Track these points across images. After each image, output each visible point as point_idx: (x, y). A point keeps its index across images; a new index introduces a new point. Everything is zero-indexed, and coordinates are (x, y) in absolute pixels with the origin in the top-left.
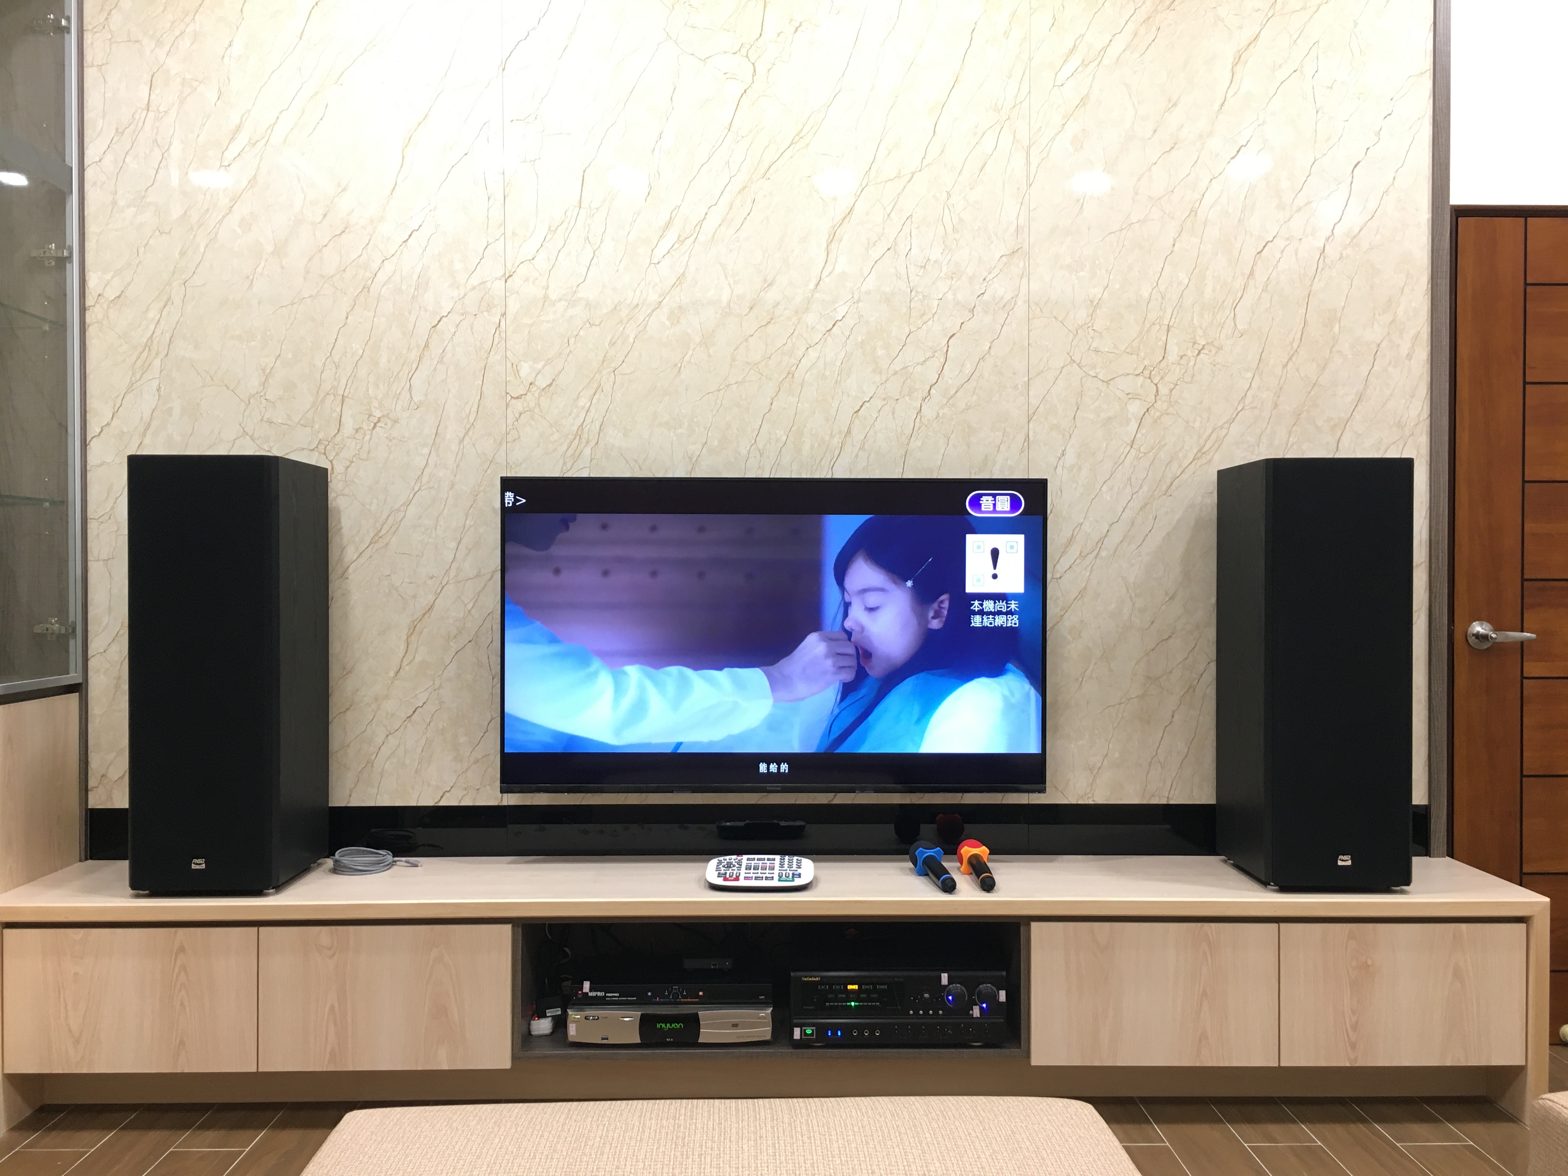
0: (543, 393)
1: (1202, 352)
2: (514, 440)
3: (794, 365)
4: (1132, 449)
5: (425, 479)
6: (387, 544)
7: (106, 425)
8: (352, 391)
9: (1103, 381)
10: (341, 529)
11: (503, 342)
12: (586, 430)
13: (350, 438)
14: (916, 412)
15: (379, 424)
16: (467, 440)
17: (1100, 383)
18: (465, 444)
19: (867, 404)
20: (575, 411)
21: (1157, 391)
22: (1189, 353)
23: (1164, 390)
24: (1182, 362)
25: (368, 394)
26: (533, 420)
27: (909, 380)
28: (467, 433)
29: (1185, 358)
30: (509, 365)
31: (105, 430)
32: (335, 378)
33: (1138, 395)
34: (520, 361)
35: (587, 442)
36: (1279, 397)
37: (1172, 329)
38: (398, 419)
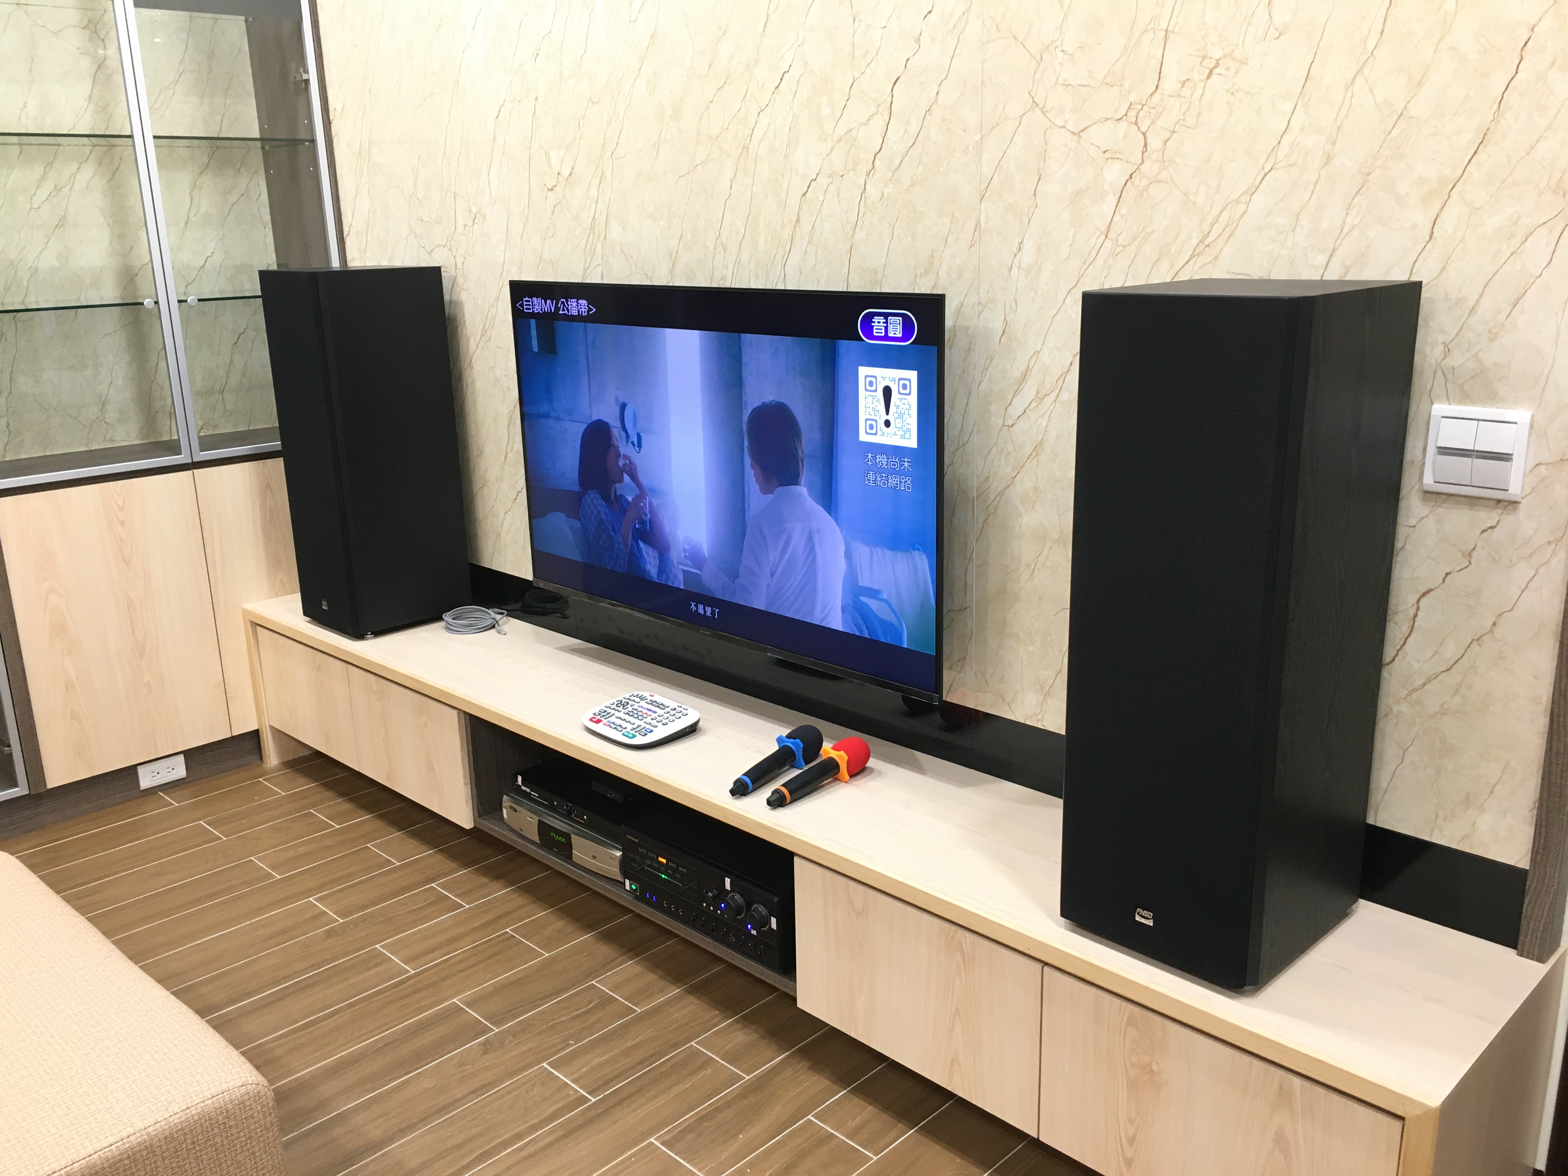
0: (567, 184)
1: (1216, 71)
2: (552, 235)
3: (747, 137)
4: (1107, 240)
6: (490, 337)
7: (351, 223)
8: (459, 187)
9: (1074, 133)
10: (465, 322)
11: (539, 129)
12: (597, 222)
13: (461, 235)
14: (861, 191)
15: (476, 221)
16: (525, 235)
17: (1069, 135)
18: (524, 239)
19: (813, 183)
20: (588, 202)
21: (1146, 145)
22: (1196, 77)
23: (1155, 143)
24: (1185, 92)
25: (467, 191)
26: (563, 213)
27: (853, 148)
28: (524, 228)
29: (1189, 85)
30: (544, 154)
32: (449, 176)
33: (1119, 152)
34: (551, 149)
35: (599, 237)
36: (1334, 144)
37: (1171, 37)
38: (485, 215)
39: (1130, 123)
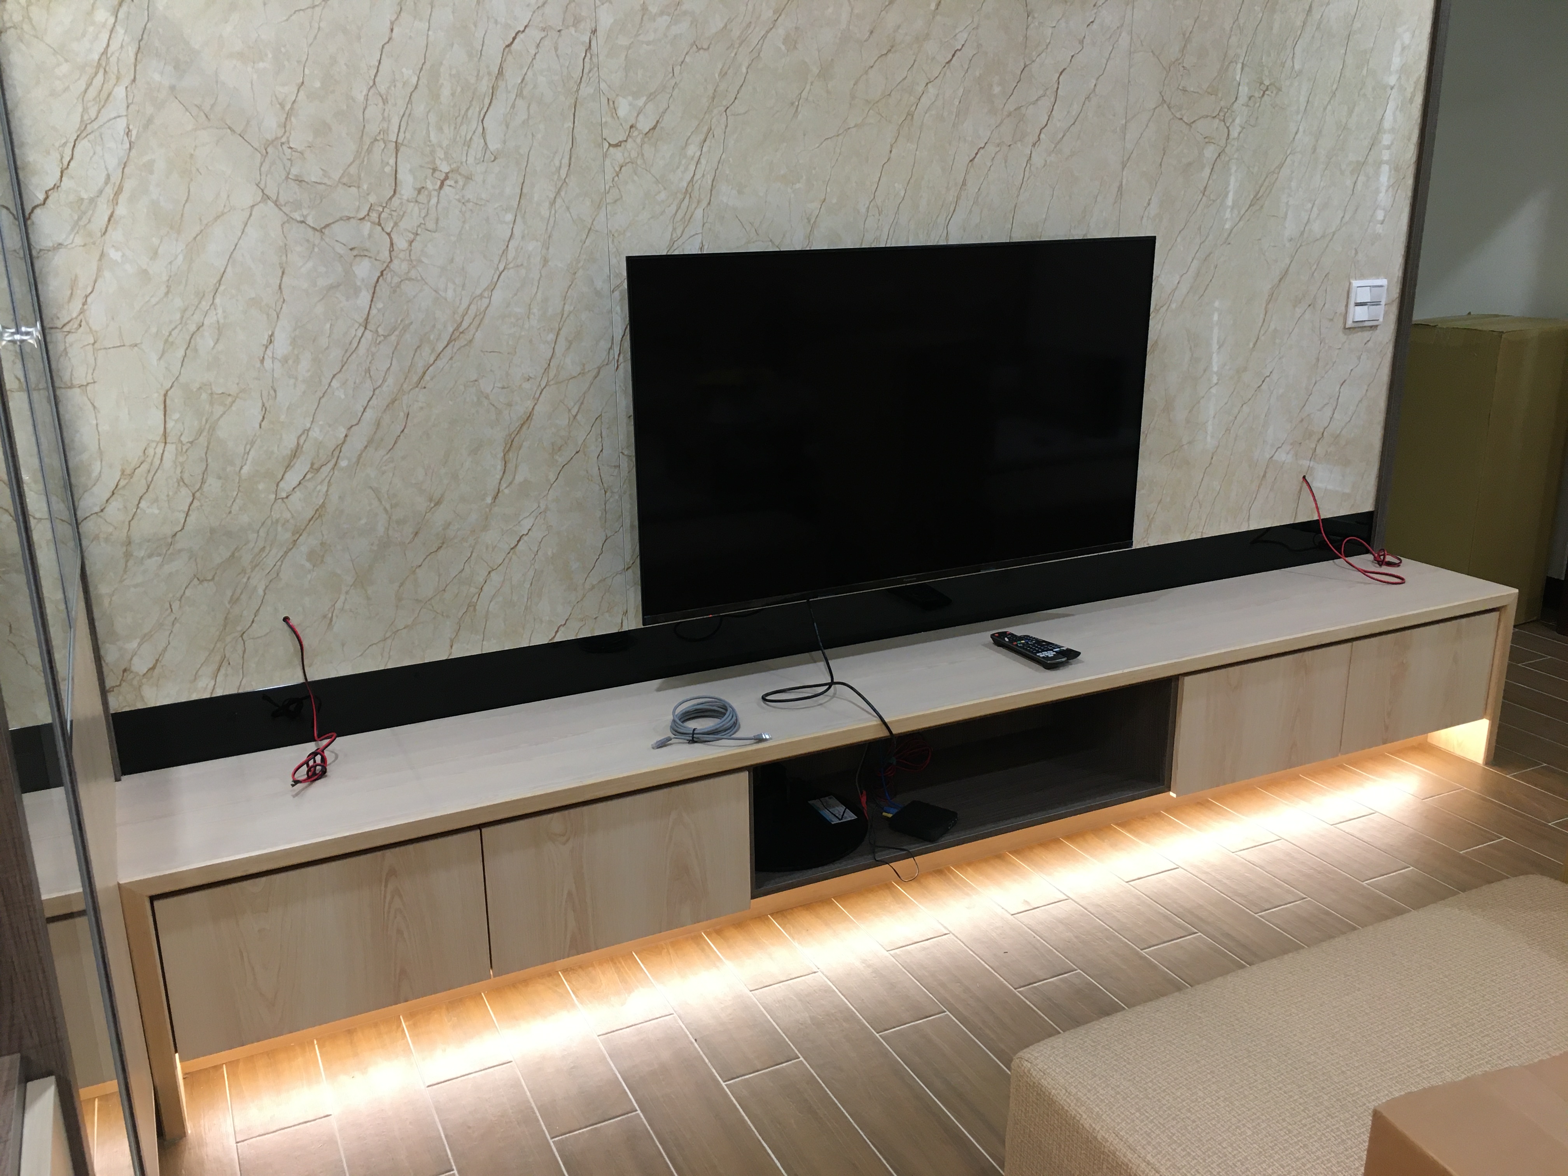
0: (646, 140)
1: (1266, 92)
2: (616, 201)
3: (912, 106)
4: (1204, 196)
5: (511, 253)
6: (471, 341)
7: (53, 188)
8: (408, 136)
9: (1187, 124)
11: (596, 69)
12: (697, 186)
13: (412, 202)
14: (1026, 159)
15: (448, 182)
16: (559, 201)
17: (1184, 126)
18: (557, 207)
19: (982, 151)
20: (684, 162)
21: (1228, 135)
22: (1257, 94)
23: (1233, 134)
24: (1250, 103)
25: (430, 141)
26: (636, 174)
27: (1021, 123)
28: (558, 193)
29: (1253, 99)
30: (604, 101)
31: (53, 196)
32: (384, 118)
33: (1213, 139)
34: (617, 95)
35: (699, 202)
36: (1317, 141)
37: (1246, 68)
38: (471, 175)
39: (1220, 120)
